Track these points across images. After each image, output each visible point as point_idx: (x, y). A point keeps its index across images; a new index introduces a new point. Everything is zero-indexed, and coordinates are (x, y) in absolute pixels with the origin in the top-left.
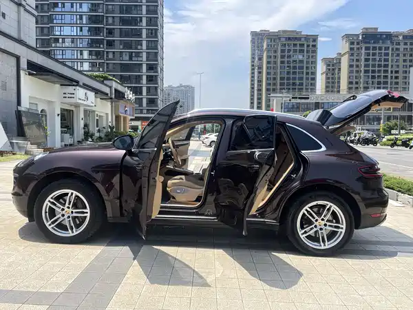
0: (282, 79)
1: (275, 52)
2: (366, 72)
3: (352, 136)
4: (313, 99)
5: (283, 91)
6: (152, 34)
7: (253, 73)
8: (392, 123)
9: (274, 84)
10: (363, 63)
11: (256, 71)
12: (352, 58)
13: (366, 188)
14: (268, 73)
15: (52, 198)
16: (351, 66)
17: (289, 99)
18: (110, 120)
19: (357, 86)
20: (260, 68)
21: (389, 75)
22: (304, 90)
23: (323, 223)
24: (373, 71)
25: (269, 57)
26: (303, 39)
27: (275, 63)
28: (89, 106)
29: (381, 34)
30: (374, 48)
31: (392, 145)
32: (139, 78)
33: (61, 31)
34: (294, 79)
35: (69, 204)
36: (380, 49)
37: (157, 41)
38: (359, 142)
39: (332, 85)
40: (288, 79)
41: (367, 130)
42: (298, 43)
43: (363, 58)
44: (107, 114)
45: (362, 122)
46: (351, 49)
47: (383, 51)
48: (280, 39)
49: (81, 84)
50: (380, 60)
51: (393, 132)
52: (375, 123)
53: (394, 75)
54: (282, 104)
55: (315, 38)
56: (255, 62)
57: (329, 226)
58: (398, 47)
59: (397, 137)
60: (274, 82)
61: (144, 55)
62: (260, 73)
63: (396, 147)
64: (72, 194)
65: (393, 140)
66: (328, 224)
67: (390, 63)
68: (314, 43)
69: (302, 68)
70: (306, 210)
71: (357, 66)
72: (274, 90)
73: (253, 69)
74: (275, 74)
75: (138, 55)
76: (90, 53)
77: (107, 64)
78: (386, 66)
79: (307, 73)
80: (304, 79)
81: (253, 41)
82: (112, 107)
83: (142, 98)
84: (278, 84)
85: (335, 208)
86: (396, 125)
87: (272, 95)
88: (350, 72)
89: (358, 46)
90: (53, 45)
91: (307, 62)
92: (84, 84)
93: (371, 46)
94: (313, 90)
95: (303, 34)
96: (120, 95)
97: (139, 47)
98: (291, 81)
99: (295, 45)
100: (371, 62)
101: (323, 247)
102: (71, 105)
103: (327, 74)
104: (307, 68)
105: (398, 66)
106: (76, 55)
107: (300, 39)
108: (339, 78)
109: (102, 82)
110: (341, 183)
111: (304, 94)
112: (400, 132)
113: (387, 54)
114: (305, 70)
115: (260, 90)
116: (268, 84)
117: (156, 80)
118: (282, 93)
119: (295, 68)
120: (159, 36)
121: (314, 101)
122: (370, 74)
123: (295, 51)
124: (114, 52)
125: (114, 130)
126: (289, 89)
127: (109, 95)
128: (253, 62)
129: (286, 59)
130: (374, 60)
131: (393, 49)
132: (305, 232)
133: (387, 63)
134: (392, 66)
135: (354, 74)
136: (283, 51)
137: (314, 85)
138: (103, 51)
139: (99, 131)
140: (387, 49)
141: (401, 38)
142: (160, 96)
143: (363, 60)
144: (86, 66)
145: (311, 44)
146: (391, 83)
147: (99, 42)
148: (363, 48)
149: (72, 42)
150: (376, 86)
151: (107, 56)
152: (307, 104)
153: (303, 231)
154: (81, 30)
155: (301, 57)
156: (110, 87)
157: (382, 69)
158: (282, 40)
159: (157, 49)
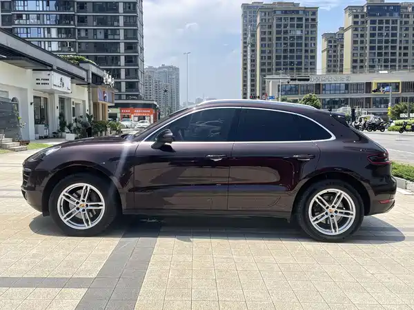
0: (278, 57)
1: (270, 27)
2: (372, 48)
3: (357, 121)
4: (313, 81)
5: (281, 72)
6: (129, 8)
7: (245, 52)
8: (402, 105)
9: (270, 64)
10: (368, 38)
11: (249, 49)
12: (356, 33)
13: (375, 175)
14: (262, 52)
15: (66, 192)
16: (355, 42)
17: (287, 80)
18: (87, 108)
19: (362, 64)
20: (253, 45)
21: (398, 51)
22: (303, 71)
23: (334, 210)
24: (380, 48)
25: (263, 33)
26: (301, 12)
27: (270, 39)
28: (64, 93)
29: (388, 6)
30: (381, 22)
31: (401, 131)
32: (116, 60)
33: (24, 6)
34: (292, 57)
35: (84, 198)
36: (387, 22)
37: (137, 16)
38: (365, 127)
39: (334, 64)
40: (285, 57)
41: (373, 113)
42: (295, 16)
43: (368, 32)
44: (84, 101)
45: (368, 104)
46: (355, 23)
47: (391, 25)
48: (275, 12)
49: (55, 68)
50: (387, 35)
51: (402, 115)
52: (382, 106)
53: (403, 51)
54: (279, 86)
55: (314, 11)
56: (248, 39)
57: (340, 213)
58: (407, 20)
59: (406, 121)
60: (269, 61)
61: (122, 32)
62: (253, 51)
63: (405, 133)
64: (87, 187)
65: (401, 125)
66: (339, 211)
67: (398, 38)
68: (313, 17)
69: (300, 45)
70: (318, 198)
71: (362, 42)
72: (269, 70)
73: (245, 47)
74: (270, 52)
75: (115, 32)
76: (59, 31)
77: (79, 43)
78: (394, 41)
79: (306, 51)
80: (303, 57)
81: (244, 16)
82: (89, 93)
83: (120, 83)
84: (274, 64)
85: (345, 195)
86: (406, 107)
87: (267, 77)
88: (354, 49)
89: (363, 20)
90: (16, 22)
91: (306, 39)
92: (58, 68)
93: (377, 19)
94: (313, 69)
95: (300, 6)
96: (97, 80)
97: (116, 23)
98: (288, 60)
99: (292, 19)
100: (377, 38)
101: (334, 234)
102: (45, 92)
103: (328, 52)
104: (306, 45)
105: (407, 42)
106: (43, 33)
107: (297, 12)
108: (342, 56)
109: (78, 65)
110: (350, 171)
111: (303, 74)
112: (409, 116)
113: (394, 28)
114: (303, 48)
115: (253, 71)
116: (262, 64)
117: (136, 61)
118: (279, 74)
119: (292, 45)
120: (138, 11)
121: (314, 83)
122: (377, 51)
123: (292, 26)
124: (86, 30)
125: (92, 119)
126: (286, 69)
127: (86, 80)
128: (245, 38)
129: (282, 35)
130: (381, 35)
131: (401, 22)
132: (317, 220)
133: (395, 38)
134: (401, 41)
135: (359, 51)
136: (278, 26)
137: (313, 64)
138: (75, 29)
139: (76, 120)
140: (394, 22)
141: (410, 9)
142: (141, 80)
143: (368, 35)
144: (55, 47)
145: (310, 17)
146: (400, 61)
147: (69, 18)
148: (369, 22)
149: (38, 18)
150: (383, 64)
151: (79, 34)
152: (307, 85)
153: (315, 219)
154: (48, 5)
155: (298, 33)
156: (87, 71)
157: (390, 45)
158: (278, 13)
159: (136, 25)
